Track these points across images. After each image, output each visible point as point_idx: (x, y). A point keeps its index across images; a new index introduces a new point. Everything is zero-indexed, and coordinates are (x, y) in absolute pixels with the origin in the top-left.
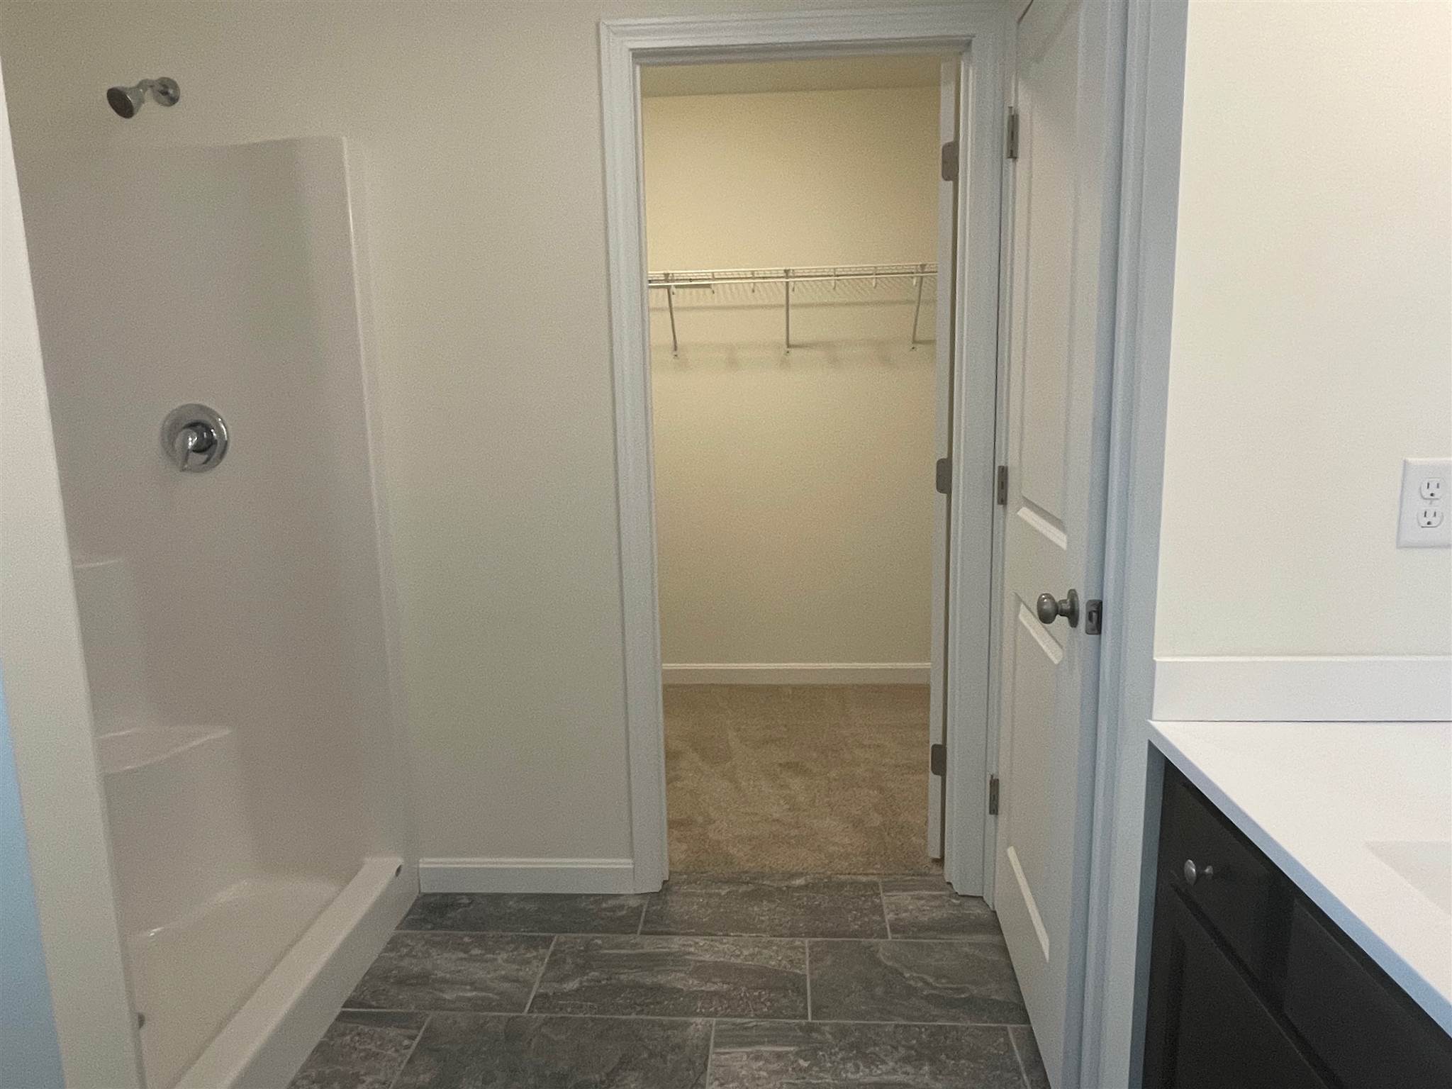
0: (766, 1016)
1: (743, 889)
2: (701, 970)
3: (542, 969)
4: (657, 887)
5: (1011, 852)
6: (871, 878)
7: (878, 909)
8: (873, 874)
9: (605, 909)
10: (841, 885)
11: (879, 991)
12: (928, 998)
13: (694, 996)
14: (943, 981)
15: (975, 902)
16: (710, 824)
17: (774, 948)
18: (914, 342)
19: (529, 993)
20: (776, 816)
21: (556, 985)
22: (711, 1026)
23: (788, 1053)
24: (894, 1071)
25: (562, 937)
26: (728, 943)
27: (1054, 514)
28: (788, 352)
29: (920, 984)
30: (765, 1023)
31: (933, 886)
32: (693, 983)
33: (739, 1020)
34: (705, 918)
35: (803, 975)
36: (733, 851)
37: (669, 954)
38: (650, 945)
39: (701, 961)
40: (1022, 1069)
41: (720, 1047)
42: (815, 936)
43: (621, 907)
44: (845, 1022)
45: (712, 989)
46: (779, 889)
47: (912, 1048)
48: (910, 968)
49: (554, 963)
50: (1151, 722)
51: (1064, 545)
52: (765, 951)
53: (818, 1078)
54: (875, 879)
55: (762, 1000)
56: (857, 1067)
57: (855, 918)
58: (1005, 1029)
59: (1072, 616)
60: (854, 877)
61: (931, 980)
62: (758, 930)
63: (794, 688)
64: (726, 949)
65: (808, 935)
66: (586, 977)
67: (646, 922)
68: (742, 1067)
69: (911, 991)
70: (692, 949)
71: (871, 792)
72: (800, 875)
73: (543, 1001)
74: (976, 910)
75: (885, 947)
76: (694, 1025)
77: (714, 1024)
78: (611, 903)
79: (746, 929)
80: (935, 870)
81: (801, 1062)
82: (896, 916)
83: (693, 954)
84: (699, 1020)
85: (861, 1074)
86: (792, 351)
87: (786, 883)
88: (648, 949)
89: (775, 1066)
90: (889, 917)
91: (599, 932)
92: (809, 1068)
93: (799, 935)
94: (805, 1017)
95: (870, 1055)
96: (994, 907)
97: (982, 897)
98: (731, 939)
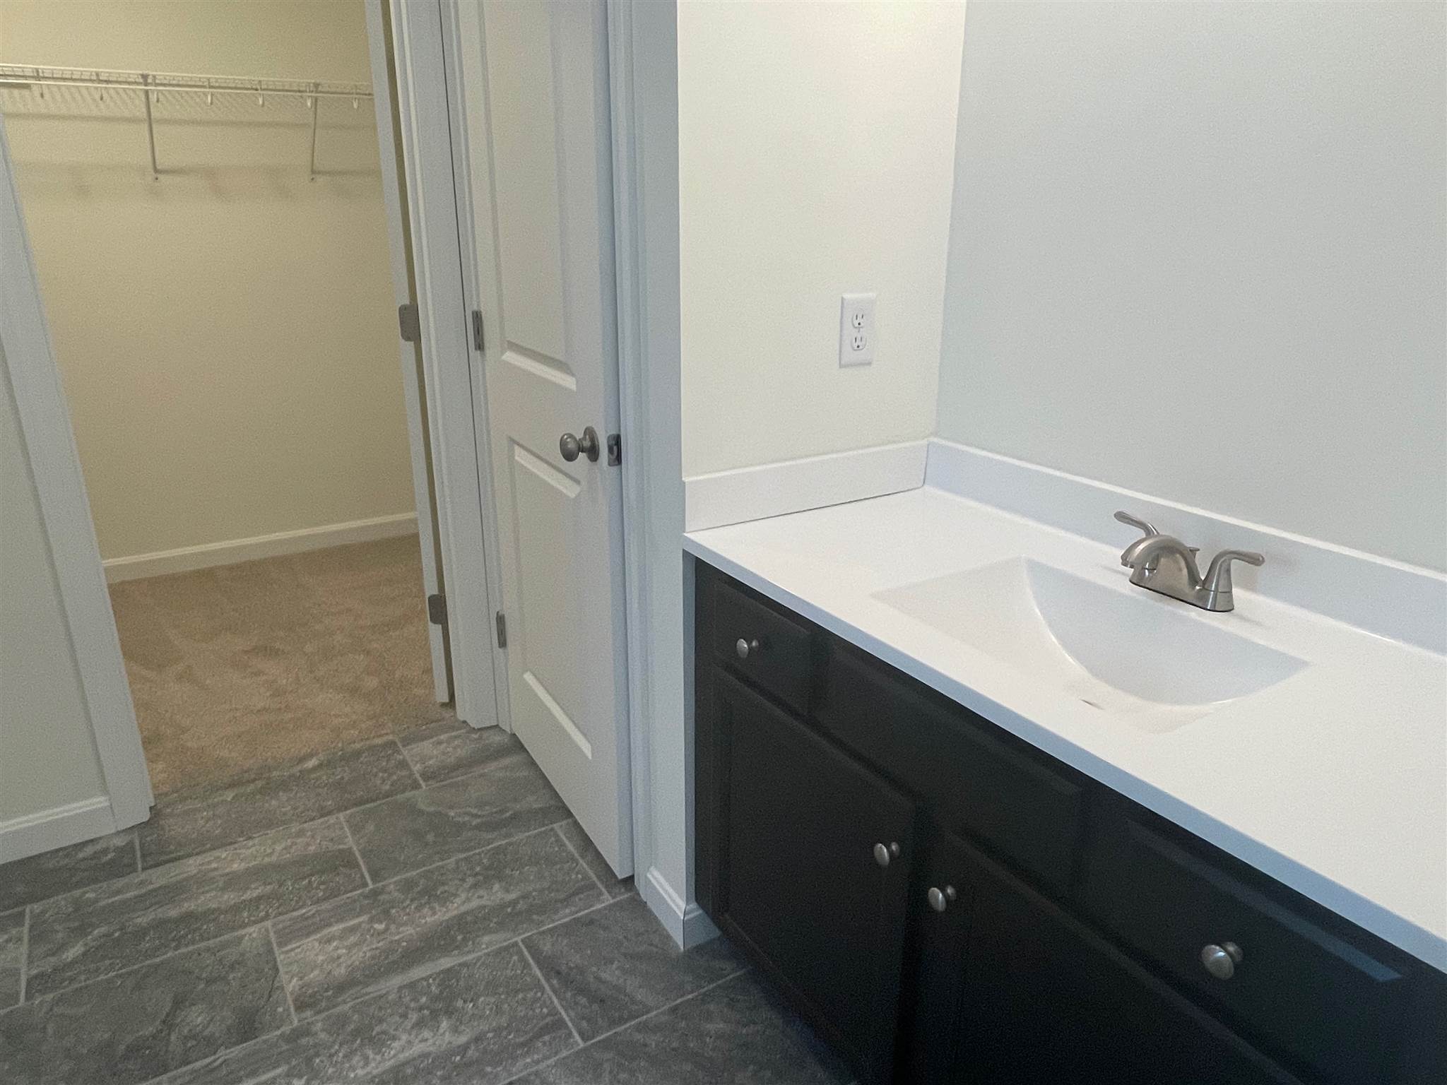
0: (325, 899)
1: (250, 788)
2: (233, 881)
3: (24, 948)
4: (145, 817)
5: (528, 677)
6: (385, 739)
7: (403, 764)
8: (387, 734)
9: (84, 859)
10: (358, 754)
11: (430, 837)
12: (478, 827)
13: (236, 909)
14: (487, 808)
15: (492, 732)
16: (183, 733)
17: (309, 833)
18: (313, 172)
19: (18, 981)
20: (260, 705)
21: (53, 959)
22: (267, 930)
23: (360, 924)
24: (468, 900)
25: (37, 907)
26: (254, 845)
27: (557, 357)
28: (157, 179)
29: (467, 819)
30: (326, 906)
31: (453, 728)
32: (230, 898)
33: (295, 914)
34: (217, 829)
35: (348, 849)
36: (225, 753)
37: (186, 879)
38: (160, 877)
39: (227, 874)
40: (576, 855)
41: (286, 945)
42: (346, 809)
43: (105, 851)
44: (409, 875)
45: (255, 895)
46: (292, 775)
47: (477, 874)
48: (451, 808)
49: (37, 937)
50: (685, 534)
51: (574, 387)
52: (299, 840)
53: (399, 933)
54: (391, 737)
55: (315, 885)
56: (432, 909)
57: (384, 781)
58: (552, 829)
59: (593, 453)
60: (368, 742)
61: (474, 811)
62: (284, 823)
63: (231, 568)
64: (255, 853)
65: (339, 810)
66: (90, 937)
67: (143, 856)
68: (317, 955)
69: (460, 827)
70: (214, 865)
71: (357, 657)
72: (311, 756)
73: (39, 983)
74: (496, 738)
75: (422, 797)
76: (248, 936)
77: (270, 927)
78: (89, 850)
79: (270, 825)
80: (447, 714)
81: (376, 926)
82: (423, 765)
83: (215, 869)
84: (250, 930)
85: (439, 913)
86: (161, 177)
87: (299, 768)
88: (162, 882)
89: (353, 939)
90: (417, 768)
91: (86, 885)
92: (387, 929)
93: (330, 813)
94: (365, 885)
95: (441, 896)
96: (511, 729)
97: (497, 726)
98: (256, 841)
